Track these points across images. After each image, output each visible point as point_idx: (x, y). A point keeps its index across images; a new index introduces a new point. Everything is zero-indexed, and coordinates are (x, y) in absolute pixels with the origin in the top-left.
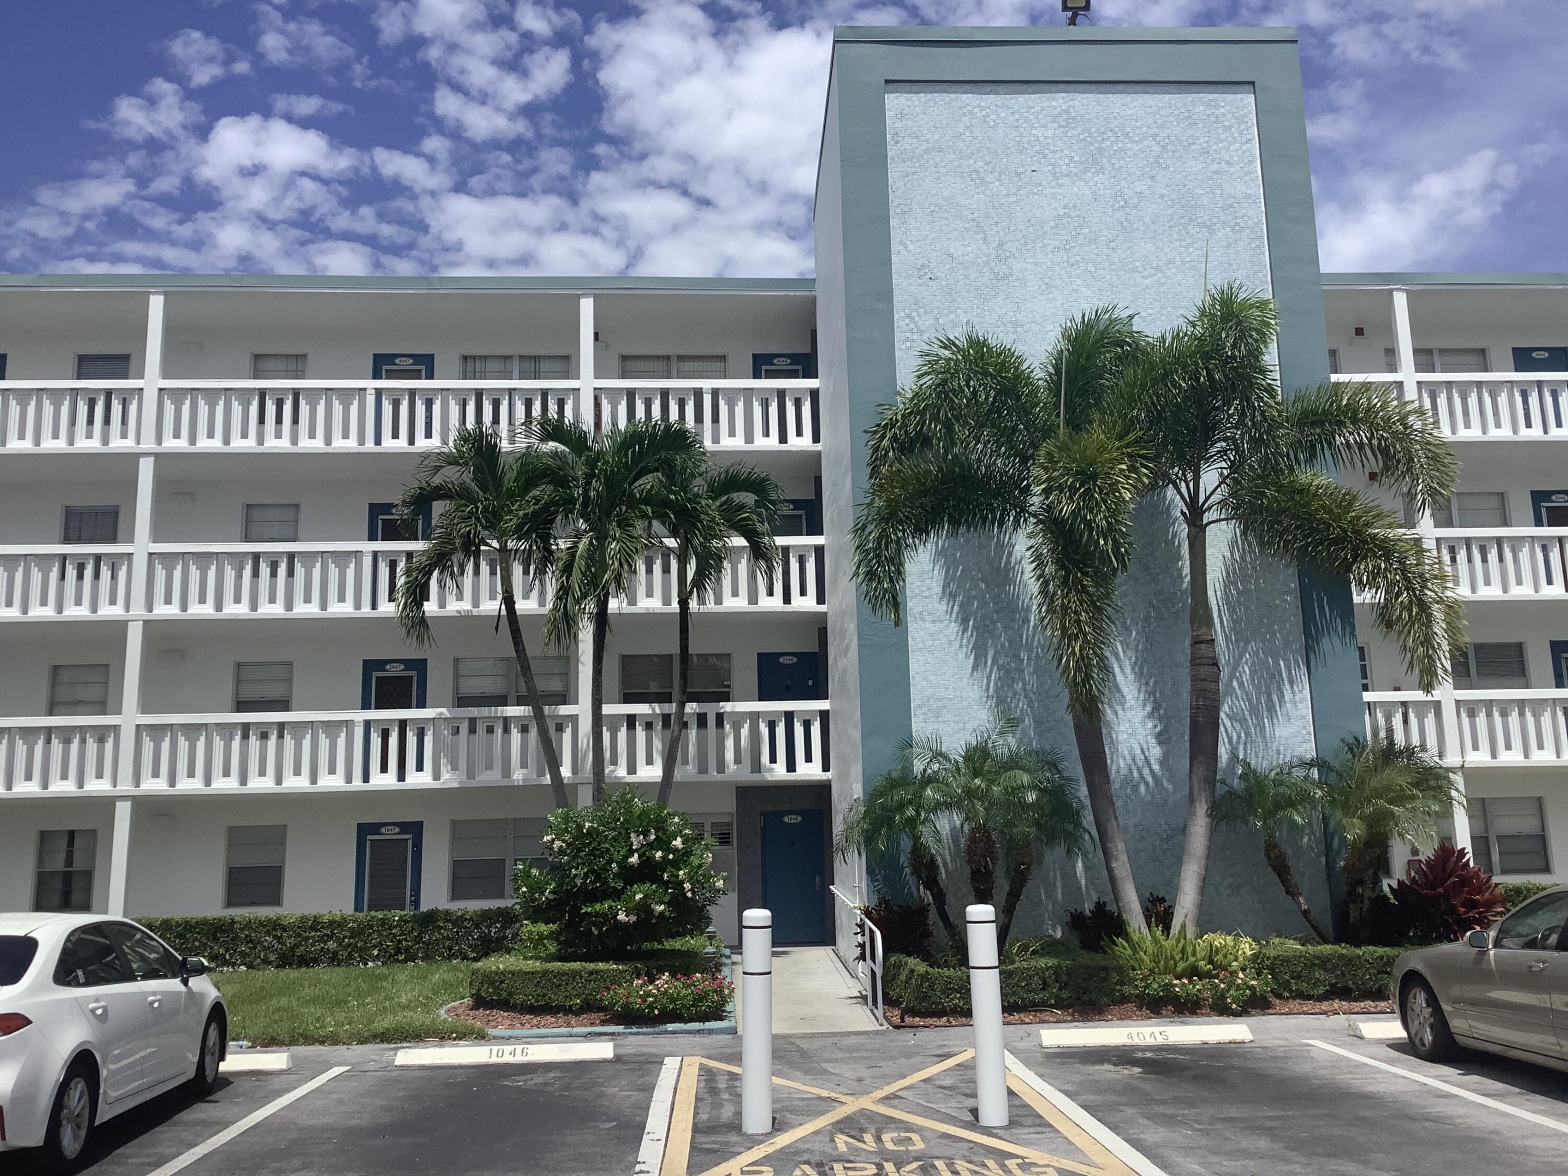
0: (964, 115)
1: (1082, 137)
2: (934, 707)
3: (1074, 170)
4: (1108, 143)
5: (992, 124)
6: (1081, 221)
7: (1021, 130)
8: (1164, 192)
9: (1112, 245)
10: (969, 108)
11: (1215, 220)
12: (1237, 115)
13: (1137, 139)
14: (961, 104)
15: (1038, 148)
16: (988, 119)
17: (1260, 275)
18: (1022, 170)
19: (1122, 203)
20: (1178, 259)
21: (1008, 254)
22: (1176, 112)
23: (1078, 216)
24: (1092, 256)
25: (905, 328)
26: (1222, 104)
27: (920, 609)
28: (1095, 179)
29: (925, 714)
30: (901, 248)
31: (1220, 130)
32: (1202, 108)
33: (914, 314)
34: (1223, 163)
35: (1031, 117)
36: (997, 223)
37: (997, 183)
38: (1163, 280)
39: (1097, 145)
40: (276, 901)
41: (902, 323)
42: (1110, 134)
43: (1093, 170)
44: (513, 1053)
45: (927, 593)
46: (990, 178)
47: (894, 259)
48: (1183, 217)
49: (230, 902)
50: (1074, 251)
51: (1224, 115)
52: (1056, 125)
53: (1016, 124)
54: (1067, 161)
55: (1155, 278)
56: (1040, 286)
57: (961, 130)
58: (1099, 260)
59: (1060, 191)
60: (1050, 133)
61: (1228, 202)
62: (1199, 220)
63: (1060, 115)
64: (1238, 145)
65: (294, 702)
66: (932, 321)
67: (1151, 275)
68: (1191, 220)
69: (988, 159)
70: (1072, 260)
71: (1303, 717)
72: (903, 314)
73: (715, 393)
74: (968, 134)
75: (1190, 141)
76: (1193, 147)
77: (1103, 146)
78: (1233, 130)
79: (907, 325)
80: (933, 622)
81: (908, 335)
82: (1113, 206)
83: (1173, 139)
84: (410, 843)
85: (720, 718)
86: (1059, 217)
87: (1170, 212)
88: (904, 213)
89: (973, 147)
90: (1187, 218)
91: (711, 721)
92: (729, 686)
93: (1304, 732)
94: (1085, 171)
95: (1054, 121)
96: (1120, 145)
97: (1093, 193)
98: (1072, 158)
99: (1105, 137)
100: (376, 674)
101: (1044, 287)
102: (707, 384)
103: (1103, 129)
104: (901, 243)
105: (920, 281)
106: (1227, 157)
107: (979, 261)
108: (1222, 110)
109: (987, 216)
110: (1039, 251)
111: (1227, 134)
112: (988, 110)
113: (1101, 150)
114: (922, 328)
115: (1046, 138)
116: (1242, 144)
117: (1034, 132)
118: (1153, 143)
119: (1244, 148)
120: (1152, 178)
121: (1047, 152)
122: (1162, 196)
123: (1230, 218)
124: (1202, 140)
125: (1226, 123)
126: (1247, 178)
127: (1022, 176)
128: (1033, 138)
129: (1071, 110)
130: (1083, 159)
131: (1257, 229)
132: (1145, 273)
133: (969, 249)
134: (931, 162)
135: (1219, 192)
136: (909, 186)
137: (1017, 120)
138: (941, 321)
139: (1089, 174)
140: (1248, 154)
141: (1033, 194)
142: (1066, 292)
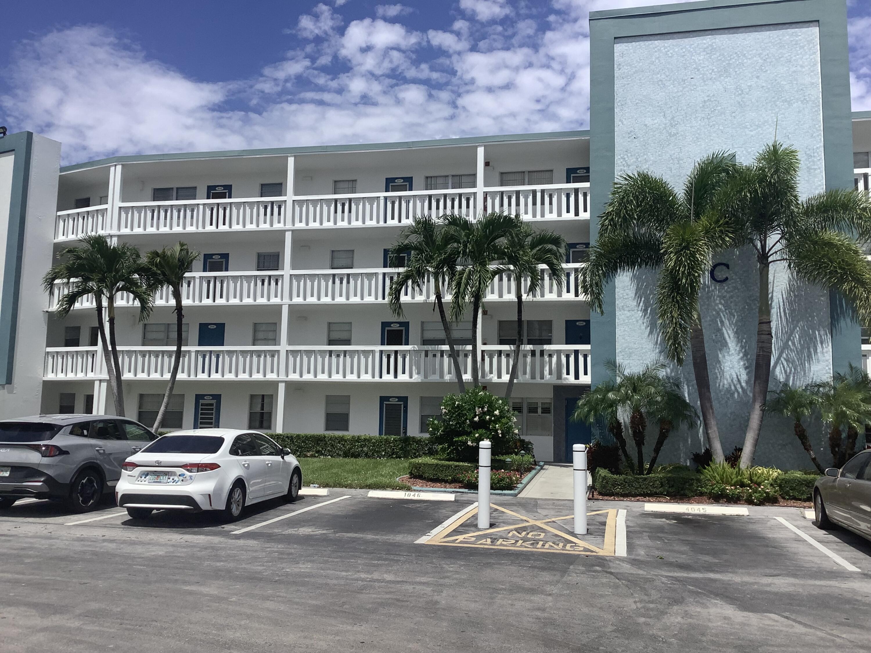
0: (656, 52)
1: (719, 58)
2: (628, 352)
3: (714, 76)
4: (734, 60)
5: (670, 55)
6: (717, 103)
7: (686, 57)
8: (764, 84)
9: (734, 114)
10: (659, 48)
11: (792, 98)
12: (808, 39)
13: (750, 57)
14: (654, 46)
15: (695, 66)
16: (668, 53)
17: (817, 126)
18: (686, 78)
19: (740, 92)
20: (770, 120)
21: (676, 123)
22: (773, 41)
23: (715, 101)
24: (722, 121)
25: (620, 164)
26: (800, 34)
27: (623, 304)
28: (726, 80)
29: (623, 355)
30: (620, 123)
31: (798, 49)
32: (788, 37)
33: (626, 157)
34: (798, 66)
35: (692, 50)
36: (671, 107)
37: (672, 86)
38: (761, 132)
39: (727, 62)
40: (347, 429)
41: (619, 162)
42: (735, 55)
43: (725, 75)
44: (414, 495)
45: (626, 297)
46: (668, 84)
47: (616, 129)
48: (773, 98)
49: (327, 429)
50: (712, 119)
51: (801, 40)
52: (705, 53)
53: (683, 54)
54: (710, 71)
55: (757, 131)
56: (693, 138)
57: (654, 60)
58: (726, 123)
59: (706, 87)
60: (702, 57)
61: (800, 88)
62: (783, 99)
63: (707, 47)
64: (808, 56)
65: (353, 341)
66: (635, 160)
67: (755, 130)
68: (778, 99)
69: (667, 74)
70: (711, 124)
71: (827, 361)
72: (619, 157)
73: (543, 192)
74: (657, 61)
75: (780, 56)
76: (782, 59)
77: (731, 62)
78: (805, 48)
79: (621, 162)
80: (629, 311)
81: (622, 167)
82: (735, 94)
83: (770, 55)
84: (402, 406)
85: (542, 353)
86: (705, 102)
87: (767, 95)
88: (622, 105)
89: (660, 68)
90: (776, 98)
91: (538, 354)
92: (551, 336)
93: (827, 368)
94: (720, 76)
95: (704, 51)
96: (740, 61)
97: (725, 88)
98: (713, 70)
99: (732, 57)
100: (387, 329)
101: (695, 139)
102: (538, 188)
103: (731, 53)
104: (620, 120)
105: (629, 140)
106: (801, 63)
107: (661, 127)
108: (800, 37)
109: (666, 104)
110: (693, 119)
111: (802, 50)
112: (669, 48)
113: (729, 64)
114: (629, 163)
115: (699, 60)
116: (810, 55)
117: (693, 58)
118: (759, 58)
119: (811, 57)
120: (758, 77)
121: (700, 67)
122: (763, 87)
123: (801, 96)
124: (787, 55)
125: (801, 44)
126: (812, 74)
127: (686, 81)
128: (692, 61)
129: (714, 44)
130: (719, 70)
131: (816, 101)
132: (752, 128)
133: (656, 121)
134: (637, 77)
135: (796, 82)
136: (625, 91)
137: (684, 52)
138: (639, 160)
139: (722, 78)
140: (813, 60)
141: (691, 90)
142: (707, 141)
